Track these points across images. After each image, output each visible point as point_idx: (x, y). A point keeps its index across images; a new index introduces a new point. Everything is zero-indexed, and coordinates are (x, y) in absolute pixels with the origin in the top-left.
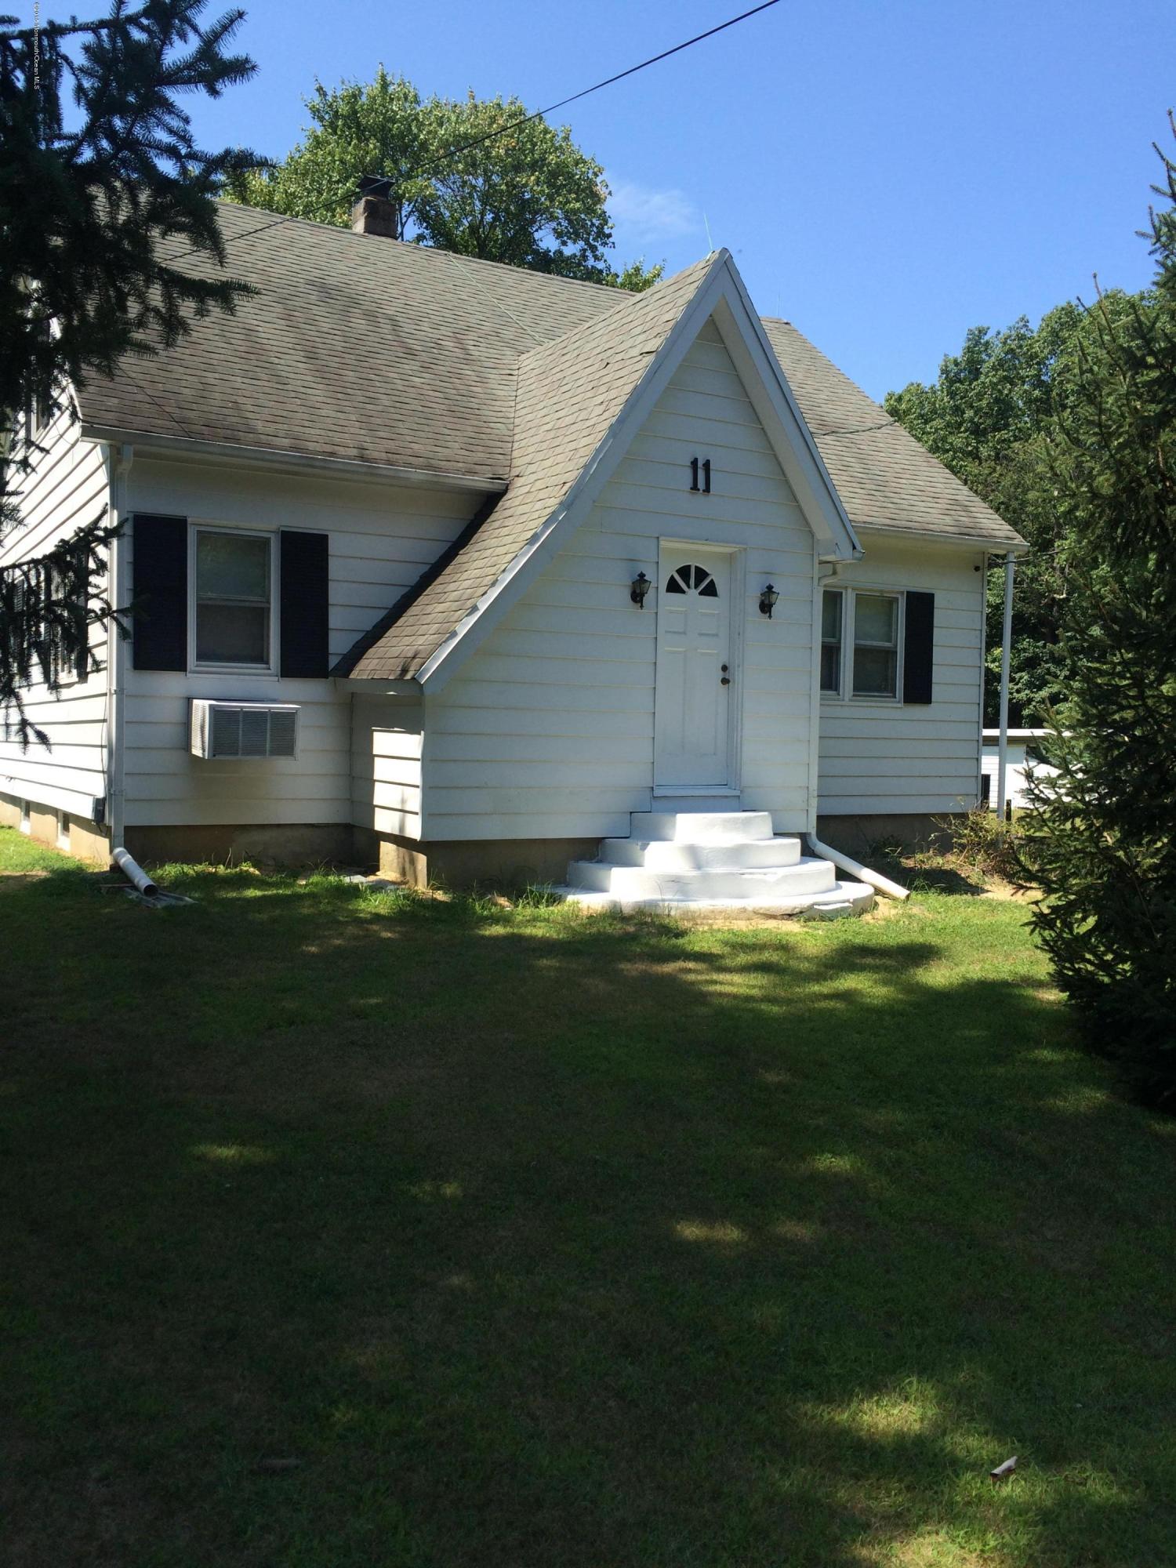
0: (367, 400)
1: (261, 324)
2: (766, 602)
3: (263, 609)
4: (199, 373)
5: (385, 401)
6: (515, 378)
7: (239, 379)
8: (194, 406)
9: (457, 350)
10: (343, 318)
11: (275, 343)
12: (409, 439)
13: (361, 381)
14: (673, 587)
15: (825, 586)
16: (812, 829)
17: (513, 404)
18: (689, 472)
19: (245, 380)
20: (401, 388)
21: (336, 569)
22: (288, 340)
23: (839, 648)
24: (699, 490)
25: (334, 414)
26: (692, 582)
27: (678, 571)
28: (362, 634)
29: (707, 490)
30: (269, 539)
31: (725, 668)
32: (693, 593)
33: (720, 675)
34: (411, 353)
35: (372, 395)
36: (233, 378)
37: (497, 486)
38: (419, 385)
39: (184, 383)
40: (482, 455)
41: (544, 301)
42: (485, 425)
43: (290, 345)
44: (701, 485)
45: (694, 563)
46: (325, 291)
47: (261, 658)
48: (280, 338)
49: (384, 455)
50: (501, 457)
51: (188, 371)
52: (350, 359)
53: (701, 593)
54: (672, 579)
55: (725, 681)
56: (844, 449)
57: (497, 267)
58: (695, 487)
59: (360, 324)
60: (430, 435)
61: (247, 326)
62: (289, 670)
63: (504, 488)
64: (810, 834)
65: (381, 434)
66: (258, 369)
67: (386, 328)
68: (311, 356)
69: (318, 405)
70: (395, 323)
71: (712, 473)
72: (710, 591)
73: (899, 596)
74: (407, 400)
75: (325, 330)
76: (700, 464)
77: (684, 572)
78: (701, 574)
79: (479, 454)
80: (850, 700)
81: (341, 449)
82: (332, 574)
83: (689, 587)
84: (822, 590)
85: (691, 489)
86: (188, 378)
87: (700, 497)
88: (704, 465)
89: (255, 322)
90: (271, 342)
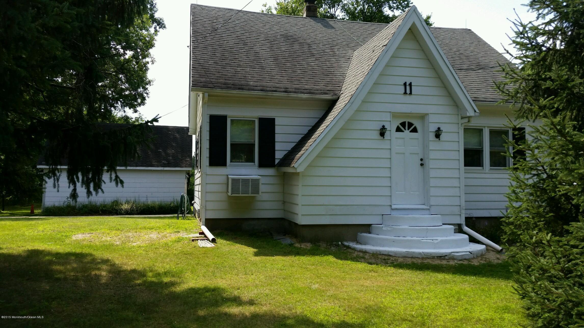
0: (292, 72)
1: (261, 50)
2: (438, 134)
3: (253, 144)
4: (235, 68)
5: (299, 72)
6: (350, 60)
7: (249, 69)
8: (231, 79)
9: (330, 52)
10: (290, 45)
11: (264, 56)
12: (305, 84)
13: (292, 66)
14: (398, 130)
15: (465, 126)
16: (463, 222)
17: (347, 68)
18: (403, 87)
19: (251, 69)
20: (306, 67)
21: (278, 129)
22: (269, 54)
23: (483, 151)
24: (407, 93)
25: (279, 78)
26: (407, 127)
27: (400, 124)
28: (287, 152)
29: (411, 93)
30: (255, 121)
31: (422, 160)
32: (407, 132)
33: (420, 162)
34: (313, 55)
35: (295, 70)
36: (246, 69)
37: (335, 97)
38: (313, 65)
39: (229, 72)
40: (331, 87)
41: (370, 32)
42: (335, 77)
43: (270, 56)
44: (408, 91)
45: (407, 120)
46: (287, 37)
47: (253, 161)
48: (267, 54)
49: (294, 90)
50: (338, 87)
51: (232, 68)
52: (290, 59)
53: (410, 132)
54: (398, 127)
55: (422, 165)
56: (487, 74)
57: (353, 23)
58: (405, 93)
59: (296, 47)
60: (313, 82)
61: (256, 52)
62: (262, 165)
63: (337, 98)
64: (462, 224)
65: (295, 83)
66: (256, 65)
67: (306, 47)
68: (276, 59)
69: (274, 75)
70: (309, 45)
71: (412, 87)
72: (415, 130)
73: (509, 129)
74: (307, 71)
75: (283, 50)
76: (408, 84)
77: (403, 124)
78: (410, 125)
79: (330, 87)
80: (489, 171)
81: (279, 89)
82: (276, 131)
83: (405, 129)
84: (463, 128)
85: (404, 93)
86: (231, 70)
87: (408, 97)
88: (409, 84)
89: (259, 50)
90: (263, 56)
